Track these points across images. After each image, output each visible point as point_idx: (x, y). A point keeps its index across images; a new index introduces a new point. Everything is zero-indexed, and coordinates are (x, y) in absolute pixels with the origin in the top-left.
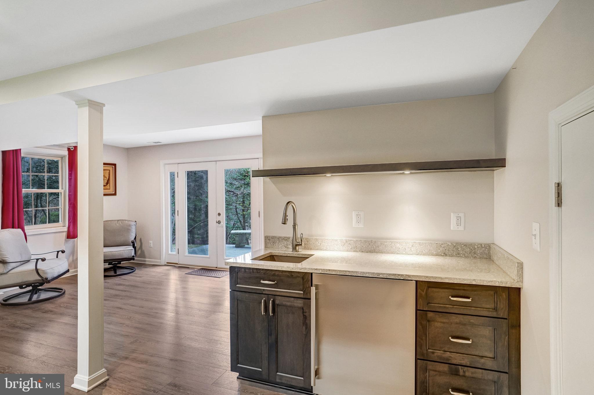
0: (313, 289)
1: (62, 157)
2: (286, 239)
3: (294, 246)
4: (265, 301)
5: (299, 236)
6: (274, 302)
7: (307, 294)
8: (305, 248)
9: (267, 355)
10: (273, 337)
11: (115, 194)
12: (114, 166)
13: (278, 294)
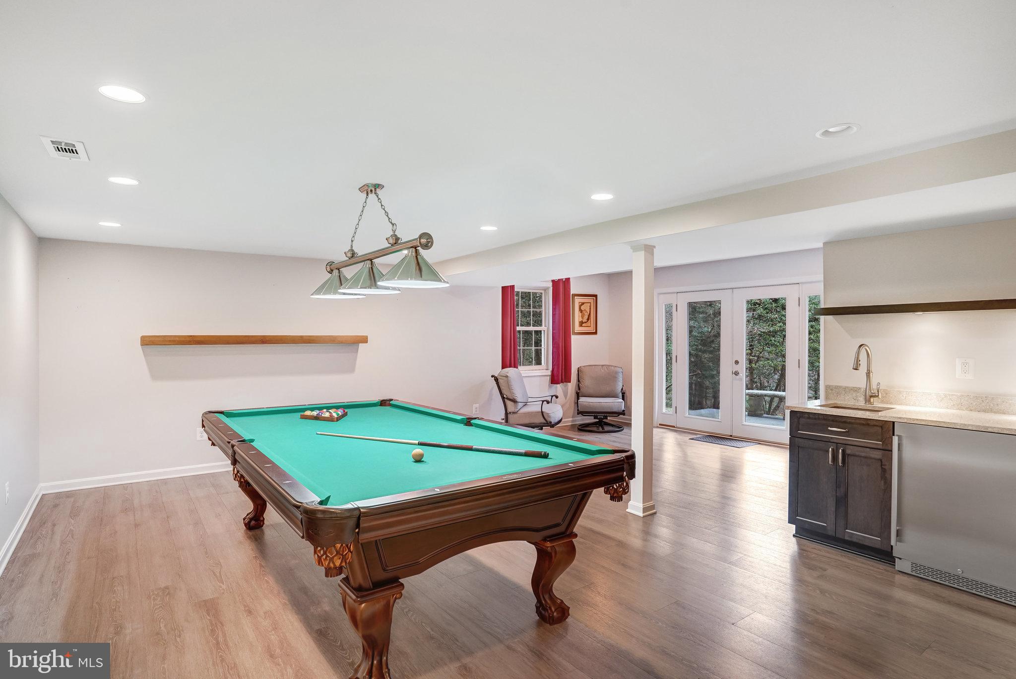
0: (895, 439)
1: (546, 289)
2: (856, 390)
3: (868, 397)
4: (833, 450)
5: (874, 386)
6: (843, 451)
7: (887, 445)
8: (882, 402)
9: (833, 509)
10: (842, 490)
11: (595, 333)
12: (595, 298)
13: (849, 443)
